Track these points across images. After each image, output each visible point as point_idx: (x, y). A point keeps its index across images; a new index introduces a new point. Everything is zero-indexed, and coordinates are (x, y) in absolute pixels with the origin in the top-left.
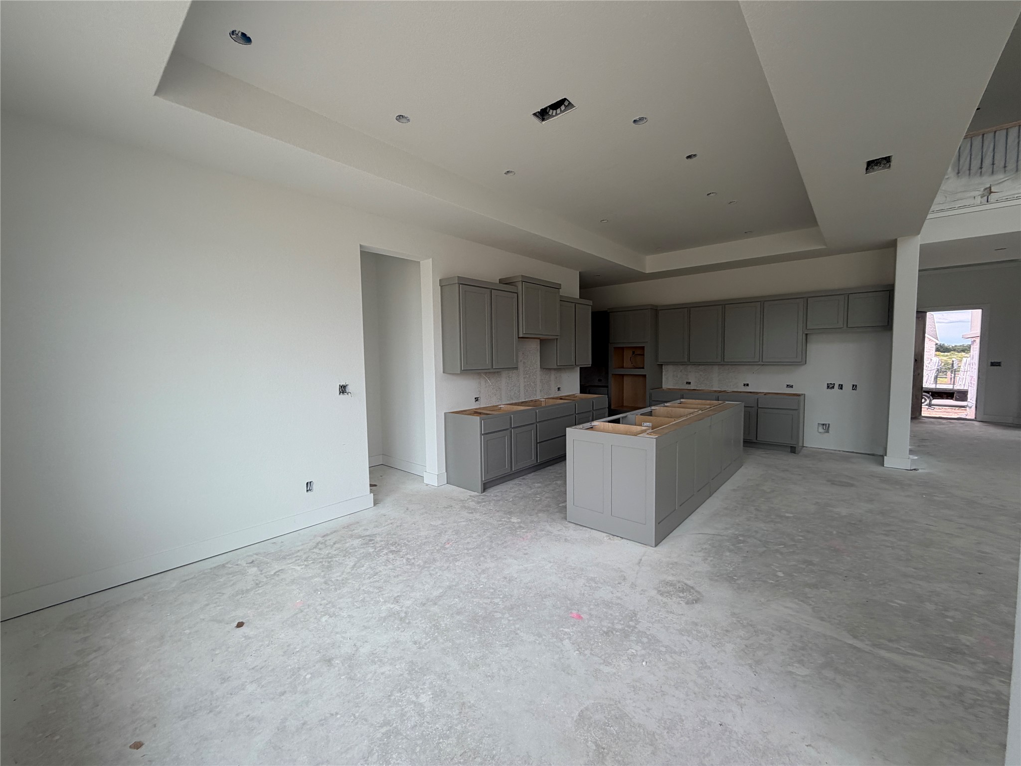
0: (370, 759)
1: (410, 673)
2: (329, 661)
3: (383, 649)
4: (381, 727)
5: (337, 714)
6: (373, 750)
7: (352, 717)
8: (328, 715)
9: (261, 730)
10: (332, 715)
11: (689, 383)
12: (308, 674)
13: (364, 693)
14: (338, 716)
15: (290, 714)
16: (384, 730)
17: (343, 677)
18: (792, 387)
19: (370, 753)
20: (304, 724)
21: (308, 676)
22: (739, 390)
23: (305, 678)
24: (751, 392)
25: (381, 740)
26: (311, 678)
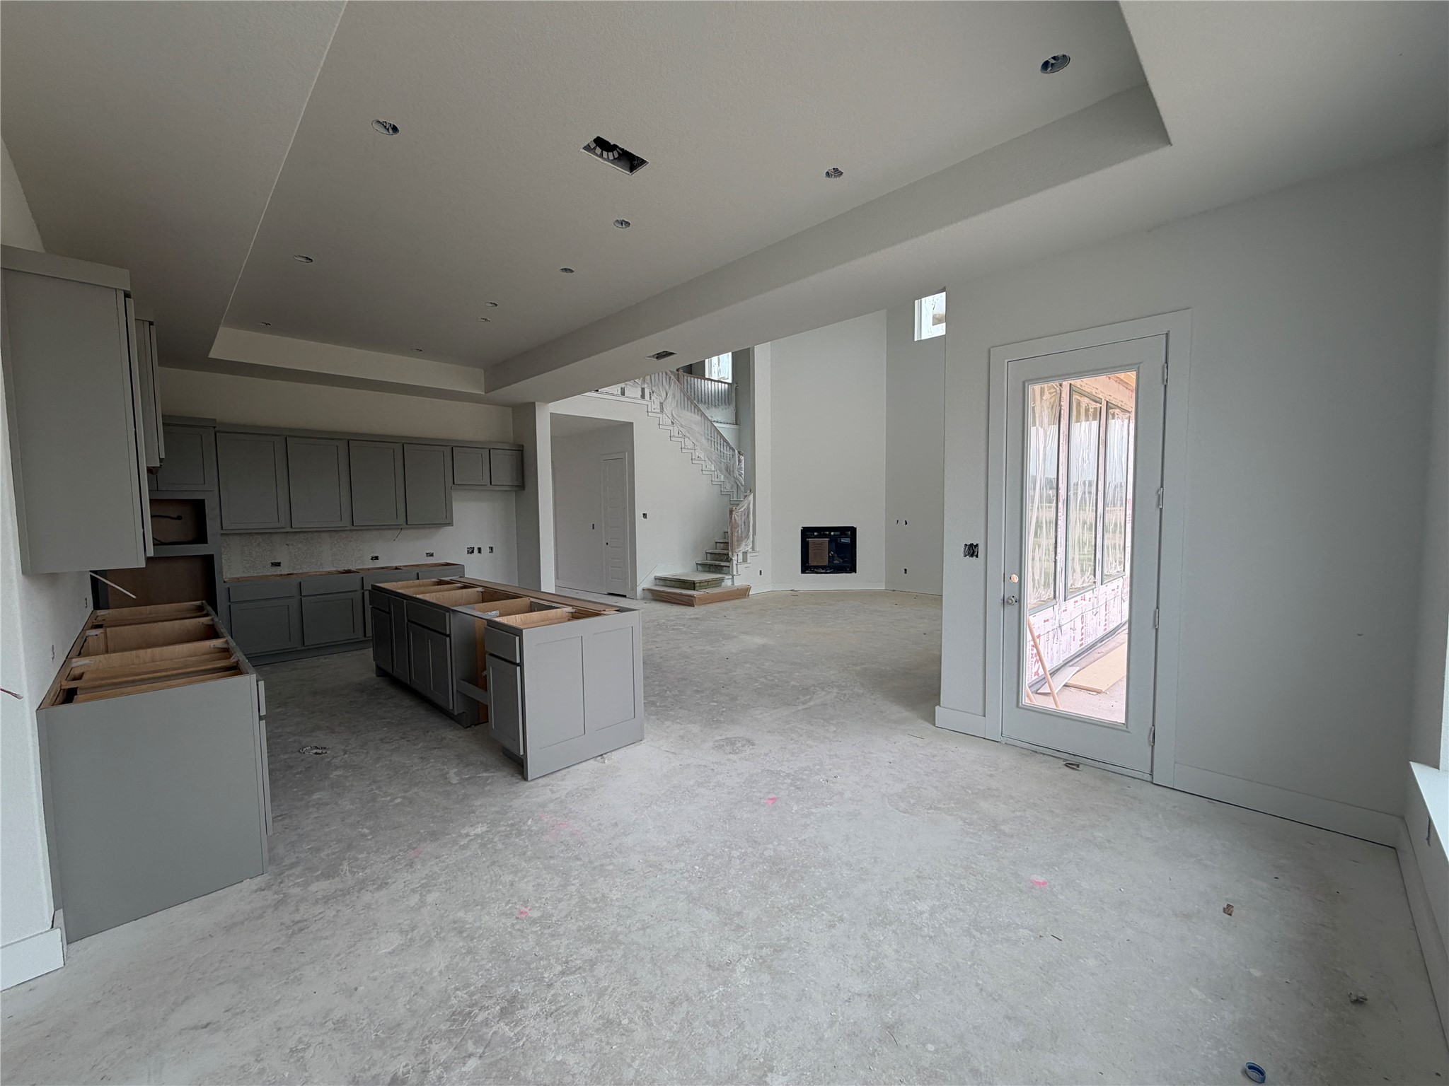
0: (1014, 938)
1: (891, 923)
2: (891, 1030)
3: (851, 961)
4: (974, 937)
5: (977, 985)
6: (1004, 938)
7: (975, 967)
8: (984, 994)
9: (1044, 1071)
10: (981, 990)
11: (278, 564)
12: (927, 1050)
13: (936, 964)
14: (980, 982)
15: (1003, 1043)
16: (975, 932)
17: (918, 997)
18: (432, 555)
19: (1008, 940)
20: (1009, 1018)
21: (931, 1047)
22: (365, 567)
23: (937, 1051)
24: (383, 568)
25: (989, 934)
26: (933, 1043)
